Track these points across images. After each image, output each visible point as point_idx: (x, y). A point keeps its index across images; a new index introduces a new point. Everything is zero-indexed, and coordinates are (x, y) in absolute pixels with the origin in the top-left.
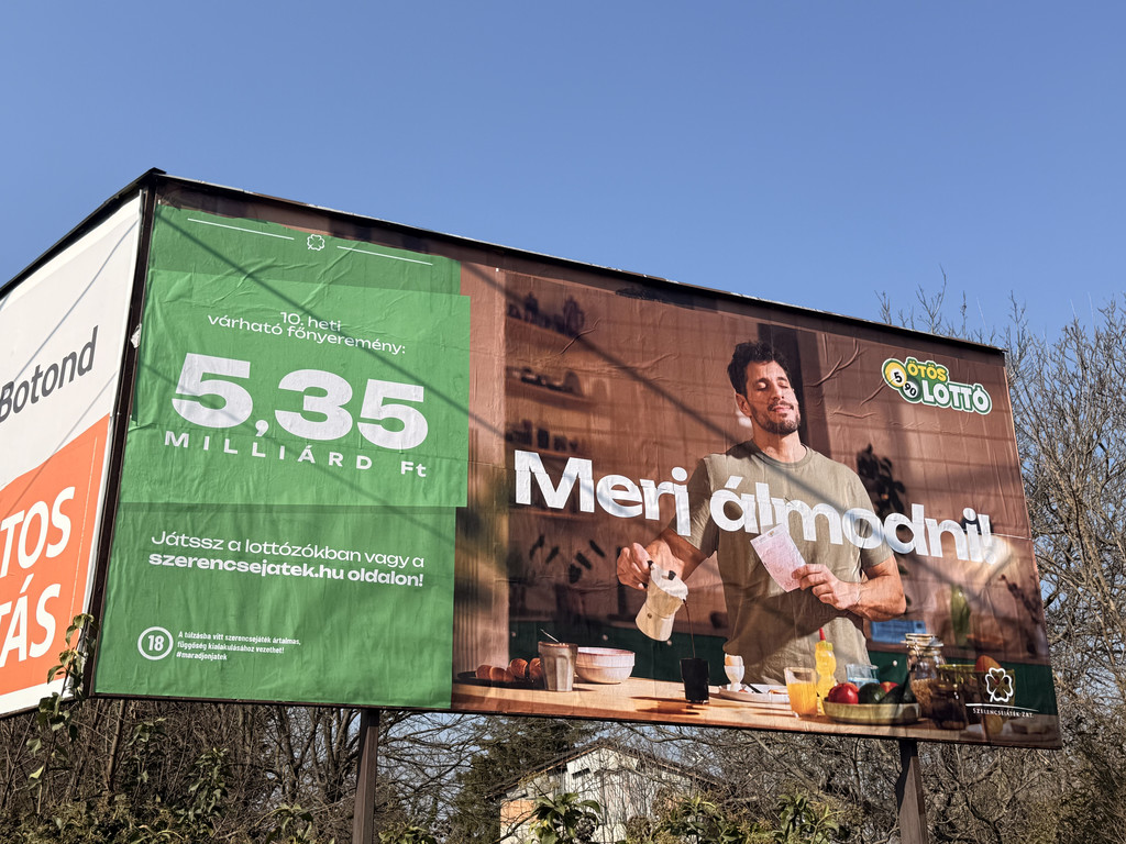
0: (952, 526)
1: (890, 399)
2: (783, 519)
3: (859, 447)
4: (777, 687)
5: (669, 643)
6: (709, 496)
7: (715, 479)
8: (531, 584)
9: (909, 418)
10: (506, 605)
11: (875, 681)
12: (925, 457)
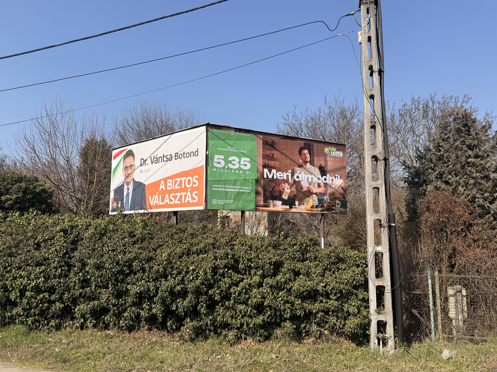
0: (333, 178)
1: (325, 155)
2: (306, 178)
3: (319, 165)
4: (303, 206)
5: (287, 199)
6: (294, 175)
7: (295, 172)
8: (266, 191)
9: (328, 158)
10: (263, 194)
12: (330, 166)
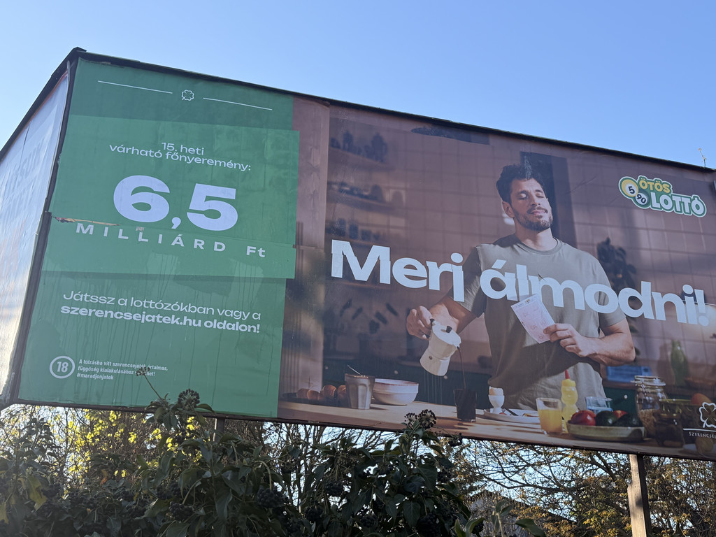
0: (674, 298)
2: (537, 291)
3: (599, 240)
5: (446, 377)
6: (479, 274)
7: (485, 262)
8: (340, 333)
10: (321, 348)
11: (609, 409)
12: (653, 247)
